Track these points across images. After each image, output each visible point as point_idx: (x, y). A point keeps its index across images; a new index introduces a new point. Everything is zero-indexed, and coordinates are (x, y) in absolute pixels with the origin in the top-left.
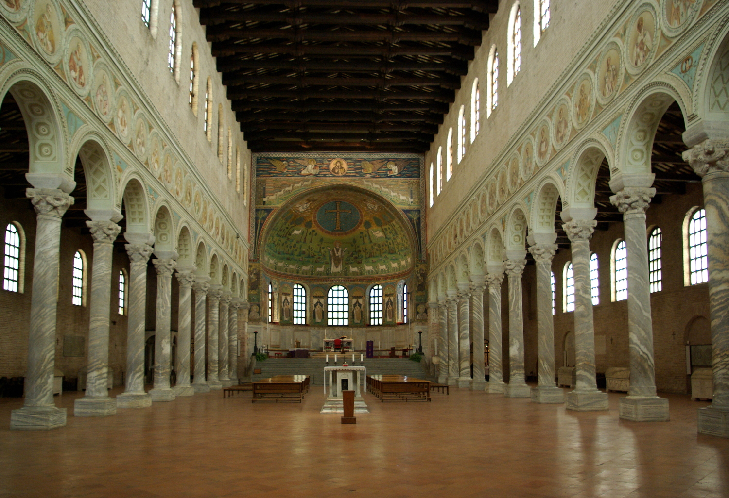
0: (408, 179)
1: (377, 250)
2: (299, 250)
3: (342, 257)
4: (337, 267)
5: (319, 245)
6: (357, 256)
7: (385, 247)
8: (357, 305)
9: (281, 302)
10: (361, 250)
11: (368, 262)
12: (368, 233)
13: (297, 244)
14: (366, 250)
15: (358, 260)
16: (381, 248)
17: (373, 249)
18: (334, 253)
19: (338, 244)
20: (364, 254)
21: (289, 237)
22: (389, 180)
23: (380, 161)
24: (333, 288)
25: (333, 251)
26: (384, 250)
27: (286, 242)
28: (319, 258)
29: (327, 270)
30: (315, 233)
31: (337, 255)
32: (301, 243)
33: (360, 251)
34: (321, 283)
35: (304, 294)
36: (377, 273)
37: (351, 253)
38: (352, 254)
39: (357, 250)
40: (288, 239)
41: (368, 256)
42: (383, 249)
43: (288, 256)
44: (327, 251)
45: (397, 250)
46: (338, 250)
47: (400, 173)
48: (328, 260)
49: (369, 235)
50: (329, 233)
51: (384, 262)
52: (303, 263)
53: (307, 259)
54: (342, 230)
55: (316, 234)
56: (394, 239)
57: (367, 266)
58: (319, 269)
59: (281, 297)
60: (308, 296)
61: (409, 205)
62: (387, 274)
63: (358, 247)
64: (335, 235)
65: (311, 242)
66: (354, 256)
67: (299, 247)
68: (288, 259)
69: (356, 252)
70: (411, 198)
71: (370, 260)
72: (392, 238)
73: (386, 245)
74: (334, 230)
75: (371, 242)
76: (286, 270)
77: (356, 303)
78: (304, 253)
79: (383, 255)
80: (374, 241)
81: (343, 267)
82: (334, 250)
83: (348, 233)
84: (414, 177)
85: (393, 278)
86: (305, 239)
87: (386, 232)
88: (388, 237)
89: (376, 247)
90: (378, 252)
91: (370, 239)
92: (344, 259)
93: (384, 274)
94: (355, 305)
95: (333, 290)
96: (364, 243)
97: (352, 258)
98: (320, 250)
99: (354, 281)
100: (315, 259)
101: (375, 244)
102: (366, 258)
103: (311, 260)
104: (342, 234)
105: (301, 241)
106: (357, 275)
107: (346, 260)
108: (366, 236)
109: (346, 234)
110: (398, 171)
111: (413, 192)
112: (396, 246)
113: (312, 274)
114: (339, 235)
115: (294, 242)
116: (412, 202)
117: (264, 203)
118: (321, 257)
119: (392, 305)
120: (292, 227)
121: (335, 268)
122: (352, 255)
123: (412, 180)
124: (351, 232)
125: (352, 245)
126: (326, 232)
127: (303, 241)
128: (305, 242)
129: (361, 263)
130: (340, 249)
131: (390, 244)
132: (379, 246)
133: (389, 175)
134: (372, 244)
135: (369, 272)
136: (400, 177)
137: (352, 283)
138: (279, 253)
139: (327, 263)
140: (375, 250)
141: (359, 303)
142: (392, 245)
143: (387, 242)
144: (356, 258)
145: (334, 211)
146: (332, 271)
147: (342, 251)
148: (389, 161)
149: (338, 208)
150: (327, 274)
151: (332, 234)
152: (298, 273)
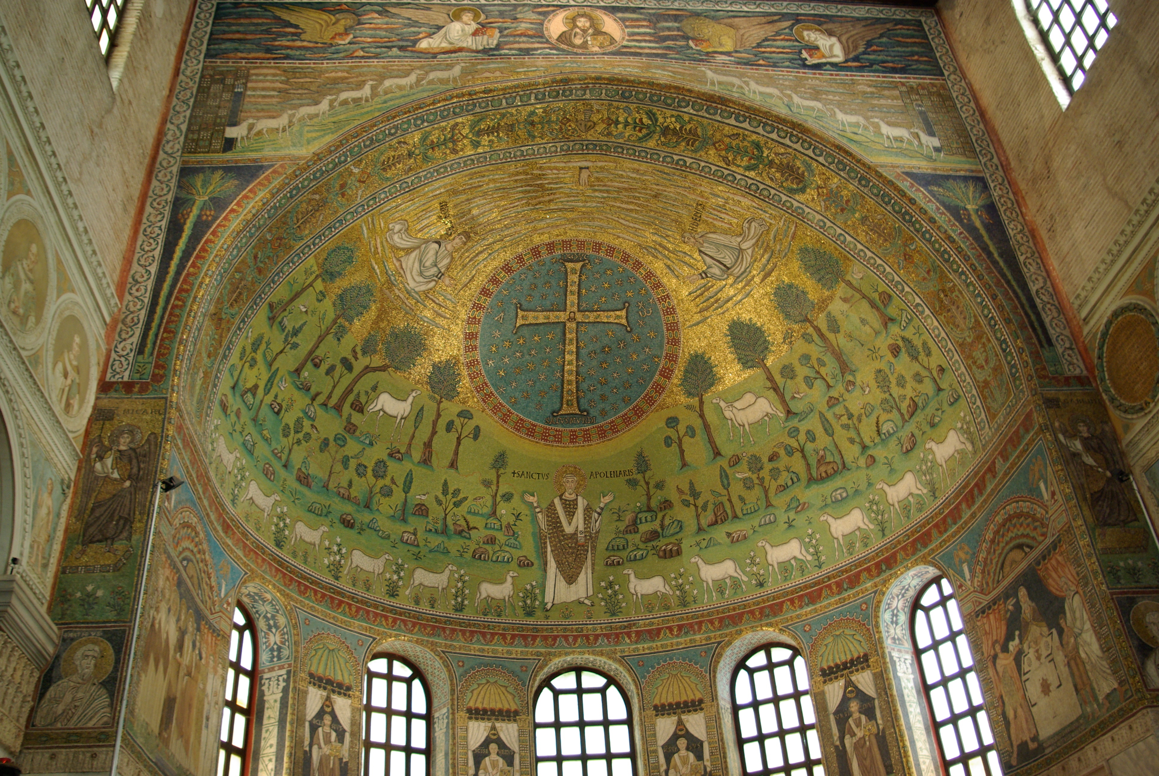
0: (897, 78)
1: (748, 485)
2: (398, 496)
3: (592, 537)
4: (571, 579)
5: (487, 484)
6: (656, 525)
7: (784, 460)
8: (682, 743)
9: (299, 721)
10: (674, 497)
11: (711, 543)
12: (702, 416)
13: (392, 466)
14: (695, 494)
15: (661, 543)
16: (765, 473)
17: (726, 487)
18: (555, 524)
19: (570, 483)
20: (686, 515)
21: (357, 418)
22: (813, 79)
23: (764, 20)
24: (558, 683)
25: (551, 509)
26: (784, 478)
27: (341, 441)
28: (492, 541)
29: (529, 594)
30: (471, 425)
31: (569, 530)
32: (407, 465)
33: (667, 505)
34: (501, 649)
35: (419, 706)
36: (761, 585)
37: (628, 517)
38: (635, 524)
39: (654, 504)
40: (351, 428)
41: (707, 518)
42: (775, 473)
43: (348, 508)
44: (525, 510)
45: (851, 452)
46: (570, 508)
47: (856, 59)
48: (529, 550)
49: (706, 426)
50: (531, 432)
51: (790, 525)
52: (417, 557)
53: (435, 541)
54: (584, 415)
55: (477, 433)
56: (833, 402)
57: (707, 563)
58: (488, 590)
59: (302, 696)
60: (441, 714)
61: (929, 158)
62: (815, 574)
63: (660, 486)
64: (558, 438)
65: (453, 465)
66: (644, 528)
67: (400, 482)
68: (348, 524)
69: (649, 509)
70: (932, 134)
71: (720, 533)
72: (822, 406)
73: (790, 452)
74: (555, 416)
75: (717, 453)
76: (336, 570)
77: (675, 737)
78: (422, 510)
79: (780, 501)
80: (728, 450)
81: (597, 579)
82: (552, 504)
83: (614, 429)
84: (916, 72)
85: (854, 581)
86: (428, 445)
87: (789, 387)
88: (796, 407)
89: (742, 473)
90: (754, 496)
91: (711, 441)
92: (602, 545)
93: (797, 580)
94: (670, 749)
95: (557, 693)
96: (684, 465)
97: (634, 539)
98: (495, 505)
99: (654, 634)
100: (473, 547)
101: (735, 461)
102: (700, 530)
103: (455, 544)
104: (587, 437)
105: (408, 452)
106: (667, 608)
107: (611, 548)
108: (691, 431)
109: (602, 434)
110: (846, 50)
111: (931, 115)
112: (841, 435)
113: (460, 608)
114: (573, 438)
115: (379, 452)
116: (937, 150)
117: (230, 144)
118: (501, 537)
119: (869, 713)
120: (367, 369)
121: (562, 583)
122: (633, 526)
123: (913, 80)
124: (627, 421)
125: (632, 483)
126: (519, 426)
127: (417, 455)
128: (426, 461)
129: (679, 553)
130: (581, 503)
131: (811, 436)
132: (755, 464)
133: (810, 61)
134: (723, 462)
135: (720, 587)
136: (860, 69)
137: (644, 647)
138: (304, 479)
139: (525, 564)
140: (737, 489)
141: (688, 736)
142: (823, 440)
143: (794, 432)
144: (654, 535)
145: (553, 317)
146: (548, 598)
147: (588, 510)
148: (798, 21)
149: (572, 299)
150: (530, 613)
151: (545, 437)
152: (393, 593)
